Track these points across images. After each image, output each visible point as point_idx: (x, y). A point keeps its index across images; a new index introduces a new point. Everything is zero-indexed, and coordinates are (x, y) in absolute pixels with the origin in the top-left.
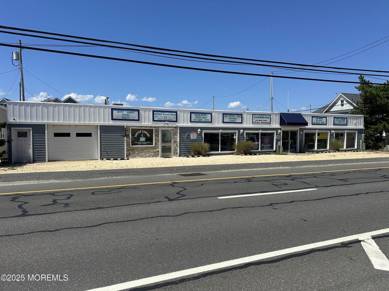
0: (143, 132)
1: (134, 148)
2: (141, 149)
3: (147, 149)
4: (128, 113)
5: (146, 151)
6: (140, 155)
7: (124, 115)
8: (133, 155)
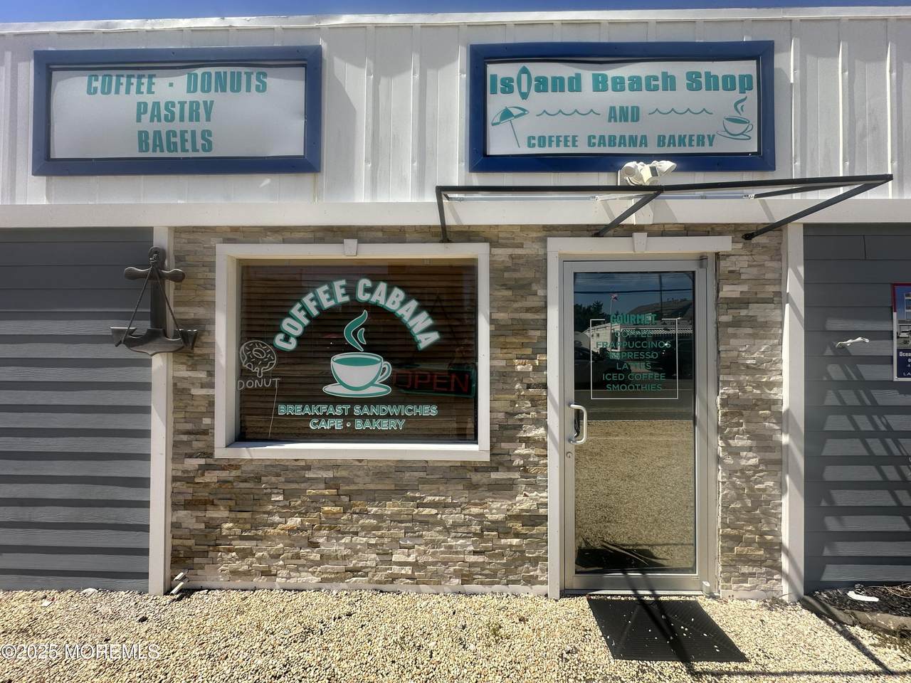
0: (362, 297)
1: (258, 479)
2: (328, 484)
3: (399, 491)
4: (199, 96)
5: (390, 508)
6: (325, 558)
7: (156, 116)
8: (245, 554)
